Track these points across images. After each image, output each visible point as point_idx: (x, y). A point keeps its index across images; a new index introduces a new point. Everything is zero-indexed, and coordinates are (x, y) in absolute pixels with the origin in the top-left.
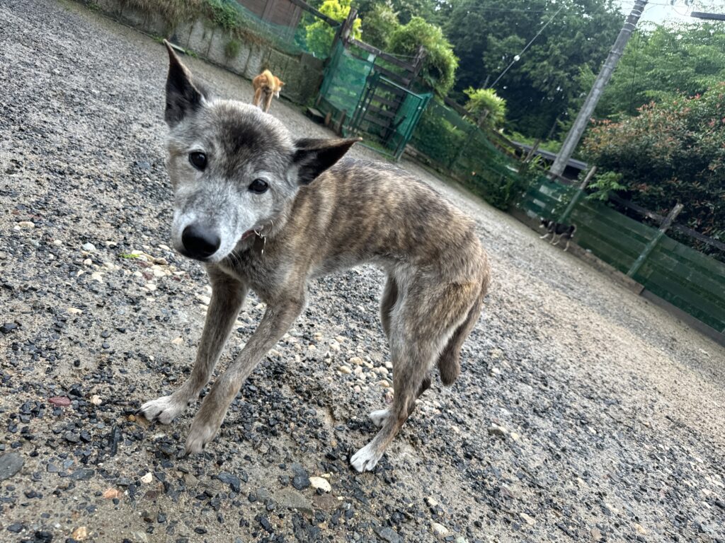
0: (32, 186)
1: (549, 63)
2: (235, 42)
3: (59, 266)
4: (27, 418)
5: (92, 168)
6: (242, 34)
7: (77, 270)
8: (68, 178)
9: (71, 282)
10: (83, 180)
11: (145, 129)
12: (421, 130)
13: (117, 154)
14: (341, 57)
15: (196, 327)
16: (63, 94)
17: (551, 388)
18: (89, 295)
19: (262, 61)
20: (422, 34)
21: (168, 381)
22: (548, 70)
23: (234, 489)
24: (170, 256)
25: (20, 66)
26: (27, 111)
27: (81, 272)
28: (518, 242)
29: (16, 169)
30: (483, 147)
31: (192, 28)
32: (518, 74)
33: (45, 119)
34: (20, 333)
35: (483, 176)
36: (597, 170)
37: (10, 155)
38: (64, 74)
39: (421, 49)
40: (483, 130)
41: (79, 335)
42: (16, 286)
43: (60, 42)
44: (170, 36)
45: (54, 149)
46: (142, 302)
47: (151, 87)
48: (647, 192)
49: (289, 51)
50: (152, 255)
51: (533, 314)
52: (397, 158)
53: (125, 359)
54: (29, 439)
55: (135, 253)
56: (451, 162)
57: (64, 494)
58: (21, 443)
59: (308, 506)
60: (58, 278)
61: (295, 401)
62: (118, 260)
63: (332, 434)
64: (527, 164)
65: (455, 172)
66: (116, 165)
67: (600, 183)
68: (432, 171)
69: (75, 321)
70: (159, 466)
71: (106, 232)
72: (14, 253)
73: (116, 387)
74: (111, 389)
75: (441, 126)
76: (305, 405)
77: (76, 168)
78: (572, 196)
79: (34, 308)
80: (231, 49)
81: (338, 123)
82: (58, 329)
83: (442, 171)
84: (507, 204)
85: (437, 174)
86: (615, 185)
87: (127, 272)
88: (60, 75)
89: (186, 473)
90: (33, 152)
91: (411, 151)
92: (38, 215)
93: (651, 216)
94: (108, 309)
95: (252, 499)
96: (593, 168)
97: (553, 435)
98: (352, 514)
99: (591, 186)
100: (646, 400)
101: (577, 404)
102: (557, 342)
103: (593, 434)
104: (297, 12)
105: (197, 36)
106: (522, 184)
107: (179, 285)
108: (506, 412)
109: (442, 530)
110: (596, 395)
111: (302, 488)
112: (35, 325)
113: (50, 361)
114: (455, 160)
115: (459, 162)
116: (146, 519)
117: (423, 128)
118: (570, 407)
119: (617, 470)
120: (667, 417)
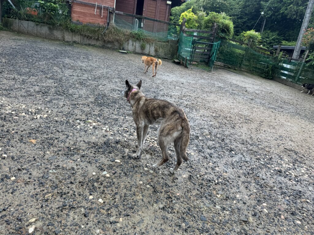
2: (144, 43)
3: (70, 126)
4: (59, 151)
5: (84, 102)
6: (146, 40)
7: (74, 126)
8: (77, 105)
9: (72, 129)
10: (81, 105)
13: (92, 96)
14: (183, 37)
16: (80, 82)
17: (224, 142)
18: (75, 131)
19: (155, 47)
20: (215, 18)
21: (89, 145)
23: (96, 161)
24: (99, 120)
25: (69, 77)
29: (64, 106)
30: (254, 55)
31: (128, 43)
33: (74, 91)
34: (60, 139)
35: (257, 67)
39: (215, 24)
40: (252, 48)
41: (71, 138)
42: (60, 131)
44: (121, 48)
45: (74, 99)
46: (88, 131)
49: (164, 41)
50: (94, 121)
51: (240, 120)
52: (211, 69)
53: (80, 142)
55: (89, 121)
56: (240, 64)
57: (63, 161)
58: (57, 155)
59: (113, 164)
60: (69, 128)
61: (120, 147)
62: (85, 123)
64: (277, 57)
65: (243, 68)
67: (311, 57)
68: (232, 70)
69: (71, 136)
70: (82, 158)
71: (84, 117)
74: (76, 147)
75: (232, 51)
77: (79, 103)
78: (300, 66)
79: (63, 134)
80: (143, 47)
81: (185, 63)
83: (237, 69)
84: (272, 76)
85: (235, 71)
87: (86, 125)
88: (80, 76)
89: (87, 159)
90: (69, 101)
91: (221, 64)
92: (67, 116)
94: (79, 133)
95: (100, 163)
96: (308, 51)
97: (211, 153)
98: (123, 166)
99: (307, 60)
100: (278, 144)
101: (233, 146)
102: (245, 129)
103: (232, 154)
104: (166, 25)
105: (131, 46)
106: (276, 66)
107: (99, 126)
108: (195, 148)
109: (146, 169)
110: (247, 143)
111: (112, 161)
112: (63, 137)
113: (64, 143)
114: (242, 63)
115: (244, 63)
116: (77, 165)
117: (224, 54)
118: (228, 147)
119: (233, 162)
120: (285, 148)
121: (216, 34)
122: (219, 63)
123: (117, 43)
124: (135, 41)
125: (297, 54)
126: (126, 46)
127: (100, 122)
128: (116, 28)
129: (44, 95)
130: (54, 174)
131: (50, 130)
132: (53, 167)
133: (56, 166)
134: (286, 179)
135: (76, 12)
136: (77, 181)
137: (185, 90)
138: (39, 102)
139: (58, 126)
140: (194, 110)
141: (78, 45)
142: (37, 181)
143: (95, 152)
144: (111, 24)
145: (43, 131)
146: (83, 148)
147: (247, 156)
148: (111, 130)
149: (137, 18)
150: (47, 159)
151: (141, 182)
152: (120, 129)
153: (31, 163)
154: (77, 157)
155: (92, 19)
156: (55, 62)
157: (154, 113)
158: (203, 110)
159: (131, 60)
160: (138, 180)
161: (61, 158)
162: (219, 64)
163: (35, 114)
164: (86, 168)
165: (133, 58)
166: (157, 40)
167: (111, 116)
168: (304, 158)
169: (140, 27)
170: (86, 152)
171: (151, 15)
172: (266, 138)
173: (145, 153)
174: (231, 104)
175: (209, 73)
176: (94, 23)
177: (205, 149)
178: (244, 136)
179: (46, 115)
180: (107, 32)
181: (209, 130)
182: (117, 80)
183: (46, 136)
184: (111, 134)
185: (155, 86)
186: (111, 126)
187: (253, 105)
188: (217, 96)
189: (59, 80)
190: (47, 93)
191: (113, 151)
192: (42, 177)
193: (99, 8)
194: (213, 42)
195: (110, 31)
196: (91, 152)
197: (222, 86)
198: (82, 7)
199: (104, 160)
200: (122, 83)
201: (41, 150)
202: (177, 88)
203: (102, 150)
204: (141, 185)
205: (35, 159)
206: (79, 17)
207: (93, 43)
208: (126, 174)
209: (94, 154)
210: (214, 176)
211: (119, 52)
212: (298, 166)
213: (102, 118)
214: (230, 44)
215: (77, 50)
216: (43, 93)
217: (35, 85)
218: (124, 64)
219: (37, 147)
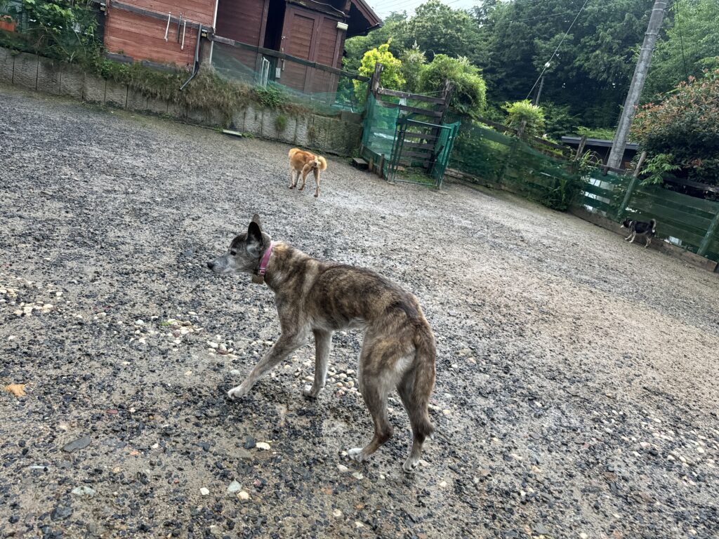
0: (106, 288)
1: (602, 51)
2: (282, 116)
3: (119, 338)
4: (94, 421)
5: (149, 265)
6: (287, 108)
7: (130, 338)
8: (132, 276)
9: (126, 346)
10: (142, 275)
11: (195, 222)
12: (462, 153)
13: (169, 249)
14: (375, 108)
15: (203, 363)
16: (134, 209)
17: (511, 374)
18: (135, 353)
19: (308, 127)
20: (446, 68)
21: (177, 397)
22: (602, 58)
23: (206, 450)
24: (196, 318)
25: (103, 194)
26: (107, 232)
27: (132, 339)
28: (558, 244)
29: (97, 278)
30: (529, 155)
31: (245, 113)
32: (572, 69)
33: (119, 234)
34: (94, 379)
35: (535, 182)
36: (647, 154)
37: (94, 269)
38: (135, 192)
39: (448, 82)
40: (525, 140)
41: (128, 376)
42: (93, 354)
43: (135, 163)
44: (228, 124)
45: (123, 257)
46: (169, 352)
47: (206, 181)
48: (701, 166)
49: (329, 113)
50: (182, 320)
51: (529, 314)
52: (438, 186)
53: (153, 387)
54: (94, 430)
55: (170, 321)
56: (499, 175)
57: (110, 454)
58: (91, 433)
59: (251, 457)
60: (118, 345)
61: (262, 402)
62: (158, 327)
63: (283, 419)
64: (578, 162)
65: (505, 185)
66: (168, 258)
67: (651, 167)
68: (481, 188)
69: (125, 369)
70: (163, 440)
71: (154, 311)
72: (93, 334)
73: (145, 403)
74: (142, 404)
75: (481, 146)
76: (269, 404)
77: (138, 268)
78: (627, 185)
79: (103, 365)
80: (279, 124)
81: (379, 167)
82: (115, 375)
83: (491, 186)
84: (566, 204)
85: (487, 190)
86: (667, 167)
87: (163, 335)
88: (133, 193)
89: (178, 442)
90: (109, 263)
91: (457, 174)
92: (109, 307)
93: (711, 190)
94: (147, 359)
95: (215, 454)
96: (643, 154)
97: (488, 409)
98: (280, 461)
99: (643, 172)
100: (627, 376)
101: (533, 385)
102: (545, 336)
103: (537, 407)
104: (333, 76)
105: (250, 120)
106: (576, 183)
107: (197, 337)
108: (449, 396)
109: (342, 468)
110: (562, 376)
111: (250, 448)
112: (103, 374)
113: (109, 392)
114: (502, 173)
115: (507, 174)
116: (151, 464)
117: (464, 151)
118: (523, 388)
119: (545, 431)
120: (644, 388)
121: (448, 106)
122: (453, 172)
123: (217, 111)
124: (262, 110)
125: (616, 159)
126: (241, 121)
127: (200, 324)
128: (217, 76)
129: (40, 246)
130: (86, 499)
131: (63, 350)
132: (82, 475)
133: (91, 470)
134: (673, 473)
135: (116, 32)
136: (159, 519)
137: (392, 235)
138: (26, 265)
139: (87, 340)
140: (424, 289)
141: (119, 113)
142: (36, 527)
143: (198, 417)
144: (205, 65)
145: (44, 354)
146: (164, 407)
147: (570, 412)
148: (231, 350)
149: (268, 57)
150: (63, 450)
151: (338, 513)
152: (254, 343)
153: (13, 466)
154: (148, 437)
155: (158, 52)
156: (64, 154)
157: (342, 305)
158: (444, 288)
159: (253, 155)
160: (328, 504)
161: (105, 443)
162: (453, 174)
163: (18, 301)
164: (180, 473)
165: (257, 151)
166: (314, 111)
167: (224, 305)
168: (691, 412)
169: (272, 76)
170: (172, 420)
171: (299, 51)
172: (597, 361)
173: (331, 418)
174: (501, 272)
175: (434, 193)
176: (163, 62)
177: (473, 397)
178: (548, 356)
179: (50, 306)
180: (193, 83)
181: (469, 342)
182: (227, 207)
183: (52, 372)
184: (234, 362)
185: (320, 224)
186: (230, 337)
187: (545, 274)
188: (466, 252)
189: (79, 203)
190: (48, 238)
191: (246, 413)
192: (54, 514)
193: (176, 25)
194: (440, 123)
195: (202, 83)
196: (187, 421)
197: (470, 227)
198: (132, 21)
199: (226, 444)
200: (240, 212)
201: (43, 420)
202: (373, 228)
203: (215, 413)
204: (338, 521)
205: (25, 452)
206: (125, 43)
207: (157, 110)
208: (292, 488)
209: (197, 425)
210: (513, 477)
211: (223, 133)
212: (687, 437)
213: (201, 313)
214: (478, 129)
215: (118, 124)
216: (38, 240)
217: (12, 217)
218: (239, 165)
219: (30, 408)
